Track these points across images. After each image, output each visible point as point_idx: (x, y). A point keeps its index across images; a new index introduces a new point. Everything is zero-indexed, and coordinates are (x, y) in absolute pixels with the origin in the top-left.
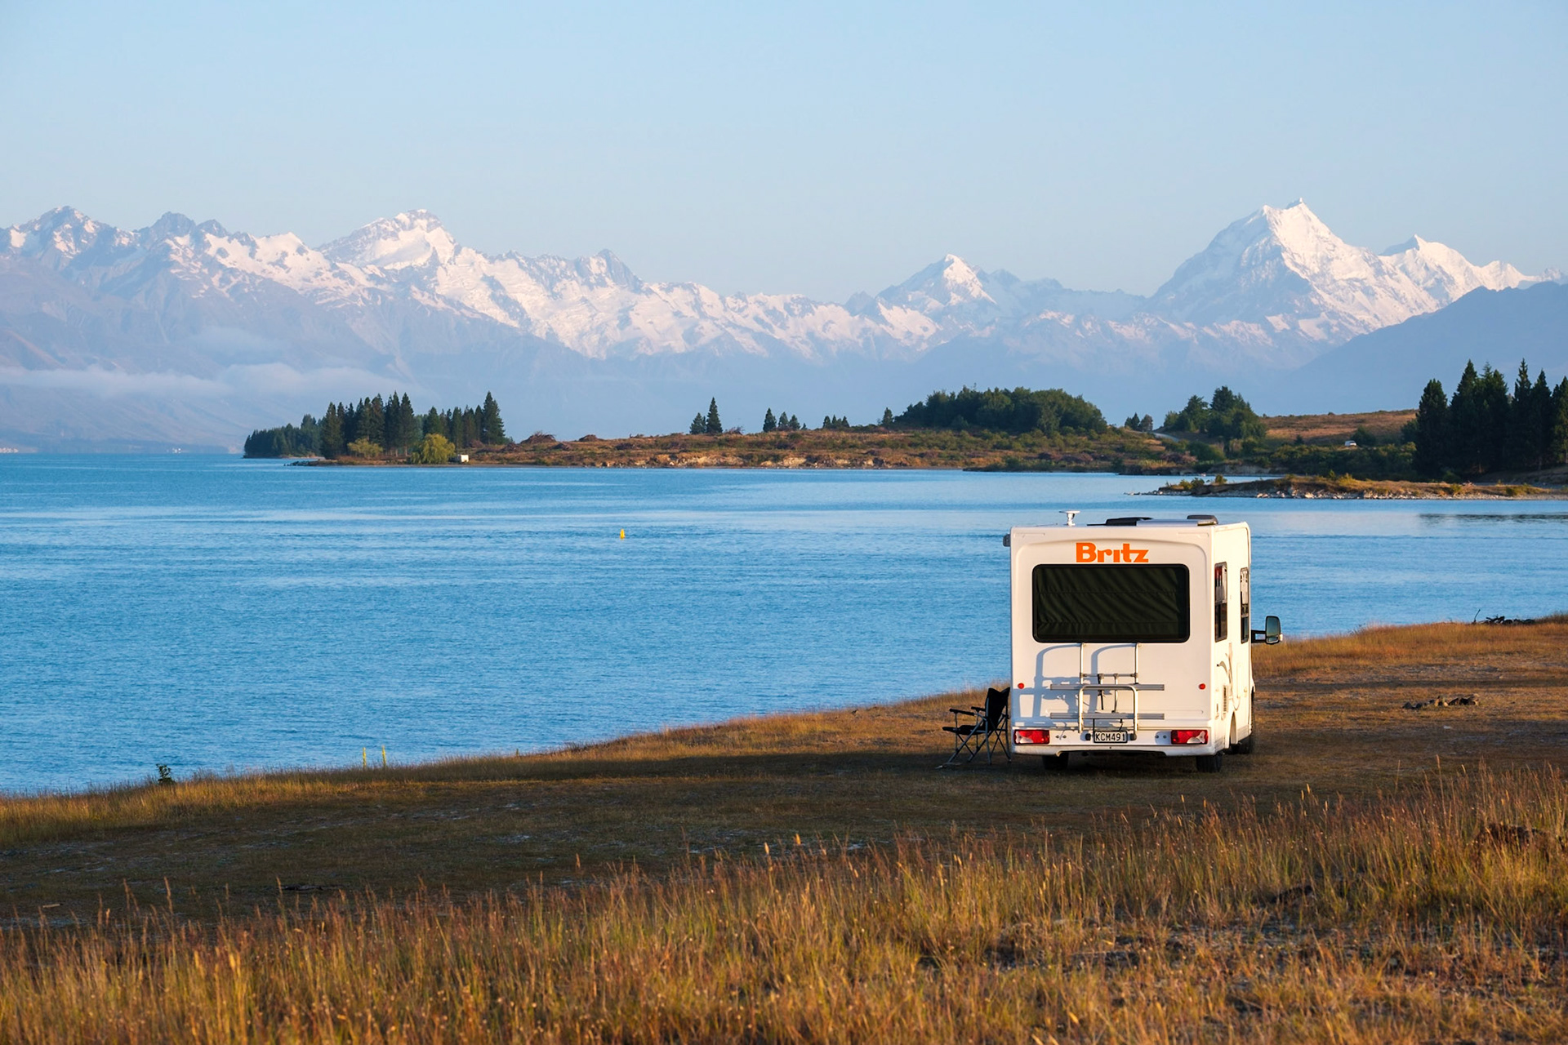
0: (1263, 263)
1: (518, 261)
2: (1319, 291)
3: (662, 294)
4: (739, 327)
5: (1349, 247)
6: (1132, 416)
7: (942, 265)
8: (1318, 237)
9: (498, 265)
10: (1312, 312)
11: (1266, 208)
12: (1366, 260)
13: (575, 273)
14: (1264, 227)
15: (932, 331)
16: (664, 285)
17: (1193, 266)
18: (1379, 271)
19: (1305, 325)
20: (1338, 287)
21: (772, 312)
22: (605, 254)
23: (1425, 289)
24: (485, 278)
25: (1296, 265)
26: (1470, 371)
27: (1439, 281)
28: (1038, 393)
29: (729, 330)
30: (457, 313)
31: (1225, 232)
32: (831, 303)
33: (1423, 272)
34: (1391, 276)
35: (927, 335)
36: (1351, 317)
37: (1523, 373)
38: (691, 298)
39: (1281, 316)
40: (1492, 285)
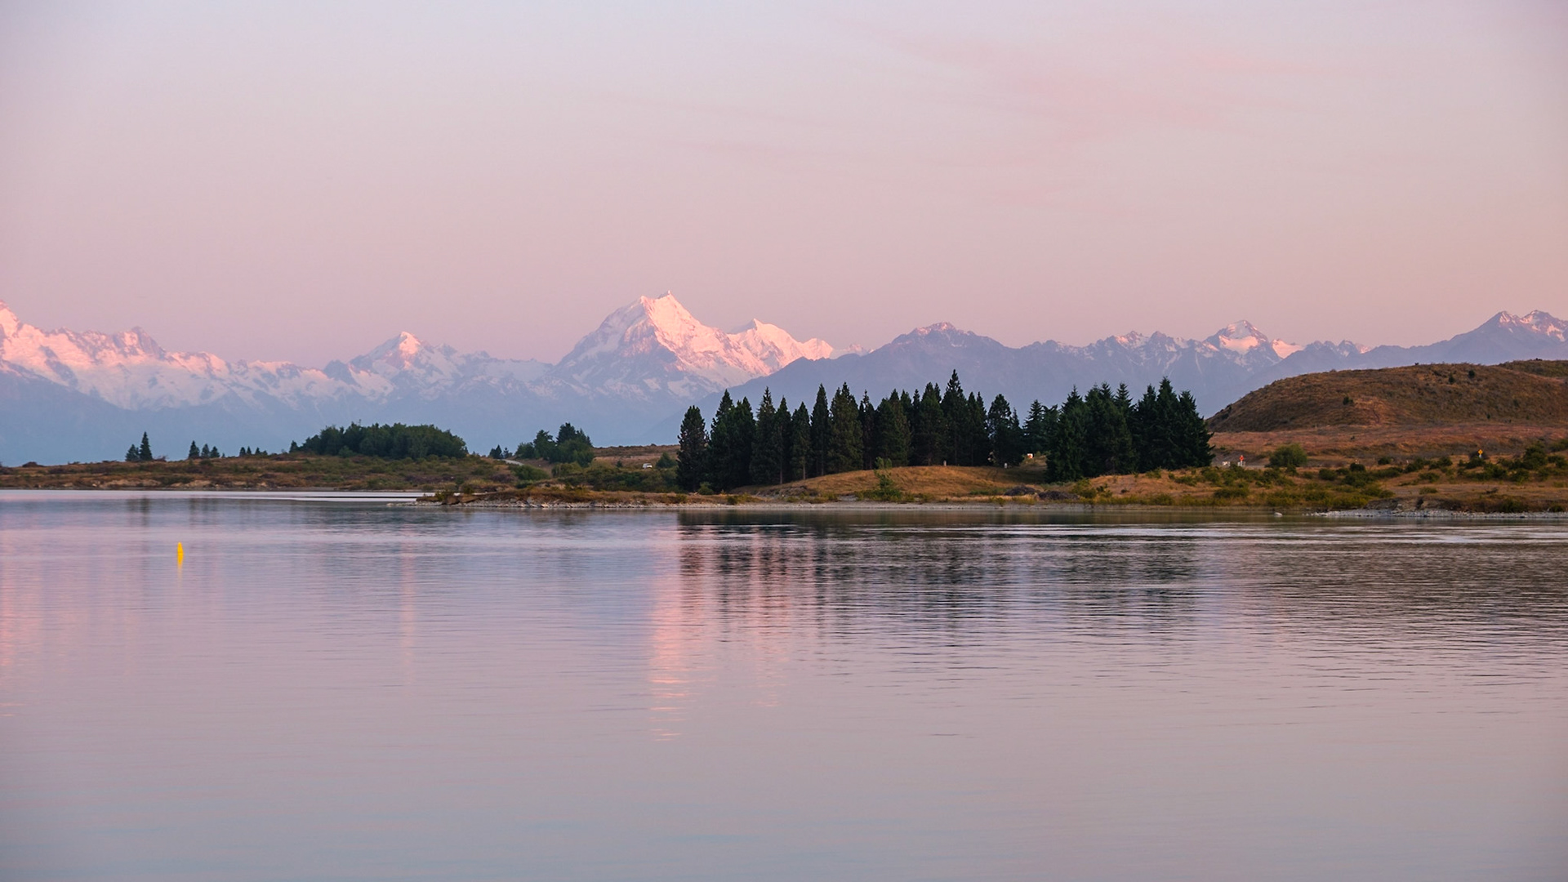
0: (641, 340)
1: (67, 334)
2: (683, 361)
3: (181, 360)
4: (242, 386)
5: (705, 328)
6: (495, 448)
7: (397, 341)
8: (682, 320)
9: (52, 338)
10: (678, 375)
11: (643, 298)
12: (718, 338)
13: (113, 345)
14: (643, 312)
15: (390, 389)
16: (183, 354)
17: (589, 341)
18: (727, 346)
19: (673, 386)
20: (697, 358)
21: (267, 375)
22: (136, 330)
23: (761, 359)
24: (42, 348)
25: (666, 341)
26: (726, 399)
27: (772, 353)
28: (410, 428)
29: (234, 388)
30: (19, 375)
31: (612, 316)
32: (313, 368)
33: (760, 347)
34: (736, 349)
35: (387, 393)
36: (707, 379)
37: (767, 399)
38: (204, 364)
39: (655, 379)
40: (811, 356)
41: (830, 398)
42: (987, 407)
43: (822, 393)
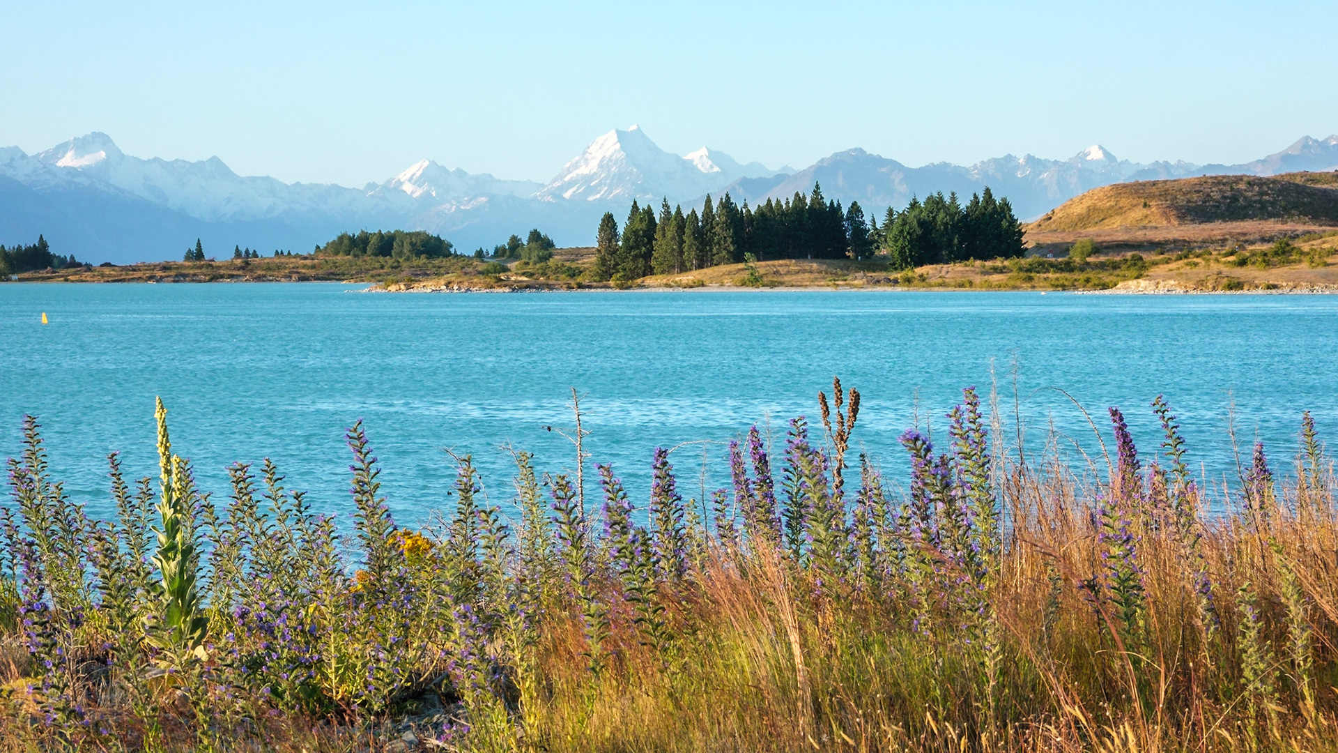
0: (616, 164)
1: (160, 163)
4: (298, 203)
6: (478, 250)
9: (148, 165)
12: (676, 162)
13: (196, 171)
18: (684, 168)
20: (660, 178)
21: (318, 195)
25: (635, 164)
26: (635, 206)
30: (122, 195)
34: (691, 171)
37: (666, 206)
38: (268, 186)
41: (715, 205)
42: (845, 211)
43: (708, 201)
